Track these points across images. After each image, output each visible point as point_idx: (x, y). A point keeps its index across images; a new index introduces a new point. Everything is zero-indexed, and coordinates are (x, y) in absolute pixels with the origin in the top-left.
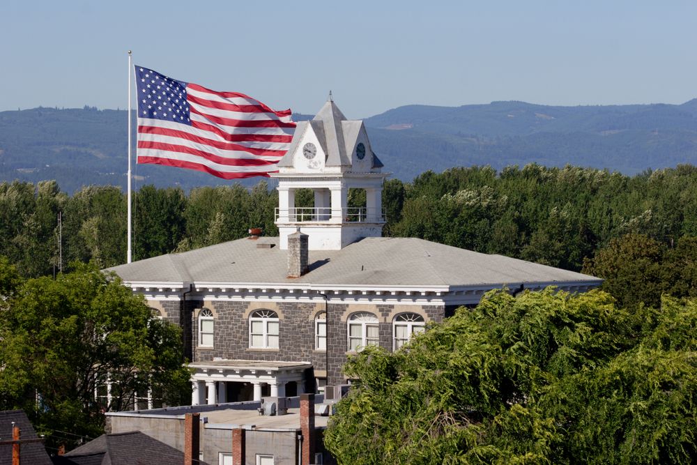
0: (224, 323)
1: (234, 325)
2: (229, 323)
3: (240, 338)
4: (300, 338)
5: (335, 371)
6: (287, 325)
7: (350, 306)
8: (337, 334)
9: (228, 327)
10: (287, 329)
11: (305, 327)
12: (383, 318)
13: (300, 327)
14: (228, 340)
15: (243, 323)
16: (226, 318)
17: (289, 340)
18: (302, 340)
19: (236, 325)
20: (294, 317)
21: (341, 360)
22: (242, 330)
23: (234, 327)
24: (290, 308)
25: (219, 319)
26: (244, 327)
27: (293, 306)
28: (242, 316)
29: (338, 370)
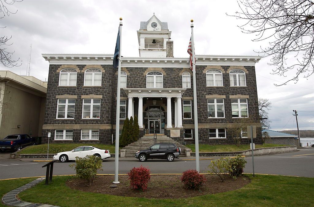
0: (133, 77)
1: (138, 78)
2: (135, 77)
3: (142, 83)
4: (175, 83)
5: (201, 95)
6: (168, 78)
7: (207, 67)
8: (202, 79)
9: (135, 79)
11: (177, 78)
12: (225, 71)
13: (174, 78)
14: (135, 85)
15: (143, 77)
16: (134, 75)
17: (169, 84)
18: (176, 84)
19: (140, 78)
20: (172, 74)
21: (204, 90)
22: (143, 80)
24: (169, 70)
25: (130, 75)
26: (144, 78)
27: (171, 69)
28: (143, 74)
29: (202, 94)
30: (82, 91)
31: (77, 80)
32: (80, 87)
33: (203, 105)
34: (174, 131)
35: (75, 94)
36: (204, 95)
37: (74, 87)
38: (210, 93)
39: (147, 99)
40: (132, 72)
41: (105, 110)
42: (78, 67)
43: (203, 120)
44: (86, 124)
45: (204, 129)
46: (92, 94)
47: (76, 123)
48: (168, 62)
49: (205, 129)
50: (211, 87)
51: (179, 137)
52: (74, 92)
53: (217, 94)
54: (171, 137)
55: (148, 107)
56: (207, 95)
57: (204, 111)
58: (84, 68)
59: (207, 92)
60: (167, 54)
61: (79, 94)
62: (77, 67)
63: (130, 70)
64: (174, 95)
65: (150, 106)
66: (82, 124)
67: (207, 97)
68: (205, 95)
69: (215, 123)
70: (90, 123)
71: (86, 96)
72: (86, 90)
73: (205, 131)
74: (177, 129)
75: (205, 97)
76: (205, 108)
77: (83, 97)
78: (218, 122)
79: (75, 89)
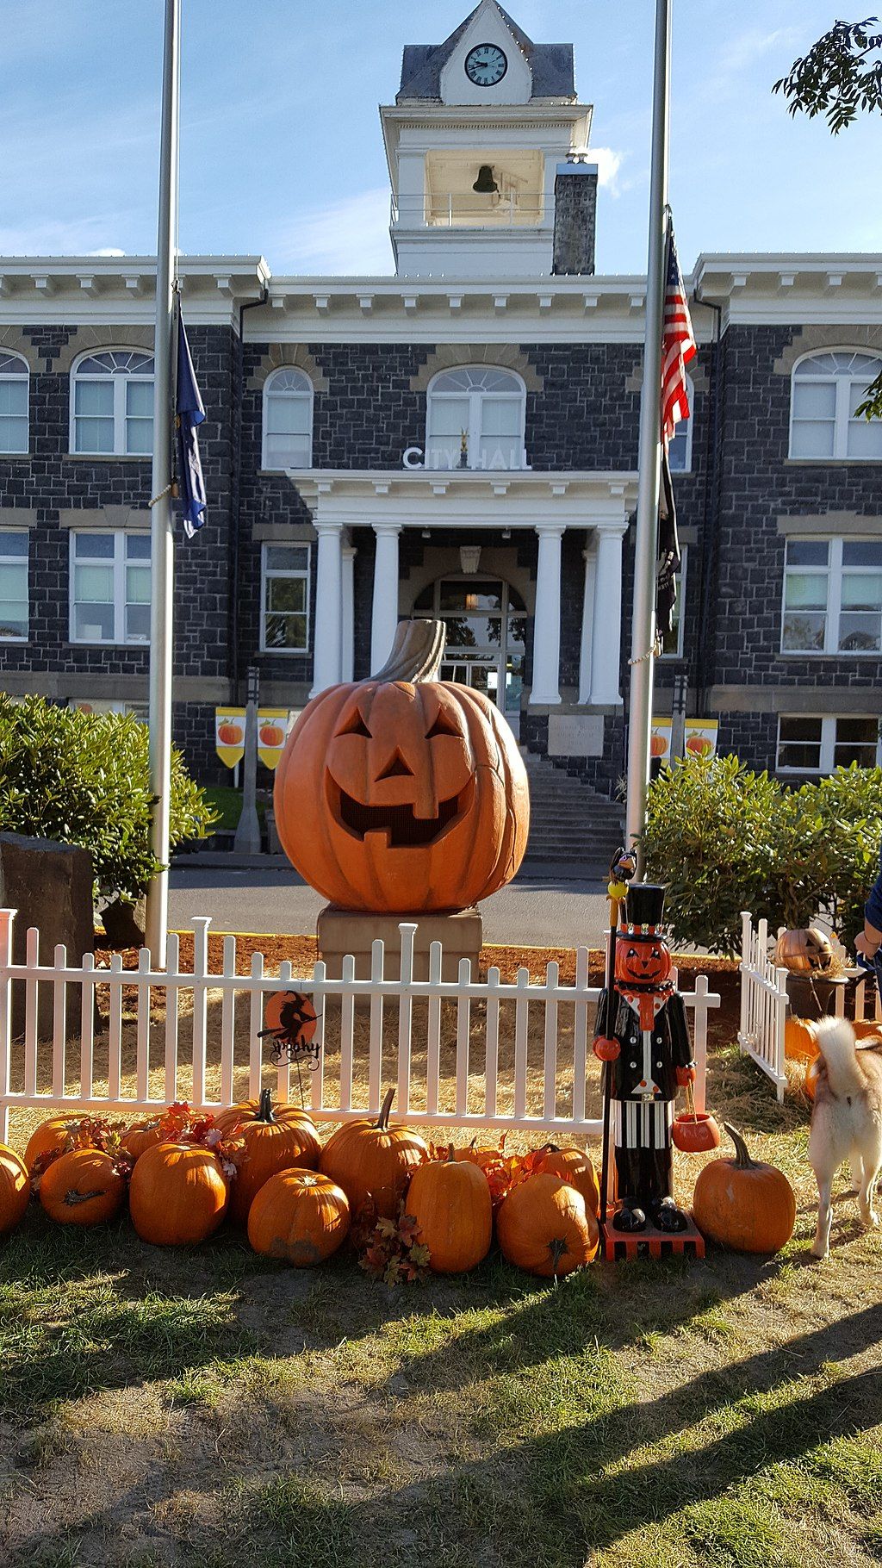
0: (347, 404)
1: (380, 408)
2: (363, 404)
3: (400, 444)
4: (594, 440)
5: (747, 515)
6: (555, 407)
7: (804, 332)
8: (760, 410)
9: (360, 415)
10: (553, 417)
11: (610, 410)
13: (594, 409)
14: (360, 451)
15: (408, 403)
16: (355, 391)
17: (557, 446)
18: (600, 445)
19: (389, 408)
20: (576, 383)
21: (769, 482)
22: (407, 422)
23: (382, 414)
24: (564, 360)
25: (333, 393)
26: (414, 414)
27: (578, 355)
28: (405, 384)
29: (756, 509)
30: (62, 484)
31: (32, 419)
32: (48, 458)
33: (758, 577)
34: (570, 720)
35: (23, 504)
36: (766, 512)
37: (15, 460)
38: (806, 503)
39: (426, 536)
40: (341, 372)
41: (194, 600)
42: (35, 342)
43: (747, 663)
44: (93, 670)
45: (747, 716)
46: (119, 502)
47: (39, 667)
48: (563, 303)
49: (755, 715)
50: (813, 467)
51: (598, 758)
52: (15, 487)
53: (850, 508)
54: (551, 752)
55: (432, 585)
56: (783, 512)
57: (757, 610)
58: (63, 348)
59: (789, 494)
60: (558, 251)
61: (44, 503)
62: (29, 338)
63: (329, 357)
64: (579, 514)
65: (443, 583)
66: (71, 669)
67: (787, 525)
68: (776, 511)
69: (821, 683)
70: (114, 669)
71: (82, 512)
72: (84, 476)
73: (753, 729)
74: (590, 710)
75: (773, 523)
76: (765, 595)
77: (68, 517)
78: (842, 681)
79: (22, 473)
